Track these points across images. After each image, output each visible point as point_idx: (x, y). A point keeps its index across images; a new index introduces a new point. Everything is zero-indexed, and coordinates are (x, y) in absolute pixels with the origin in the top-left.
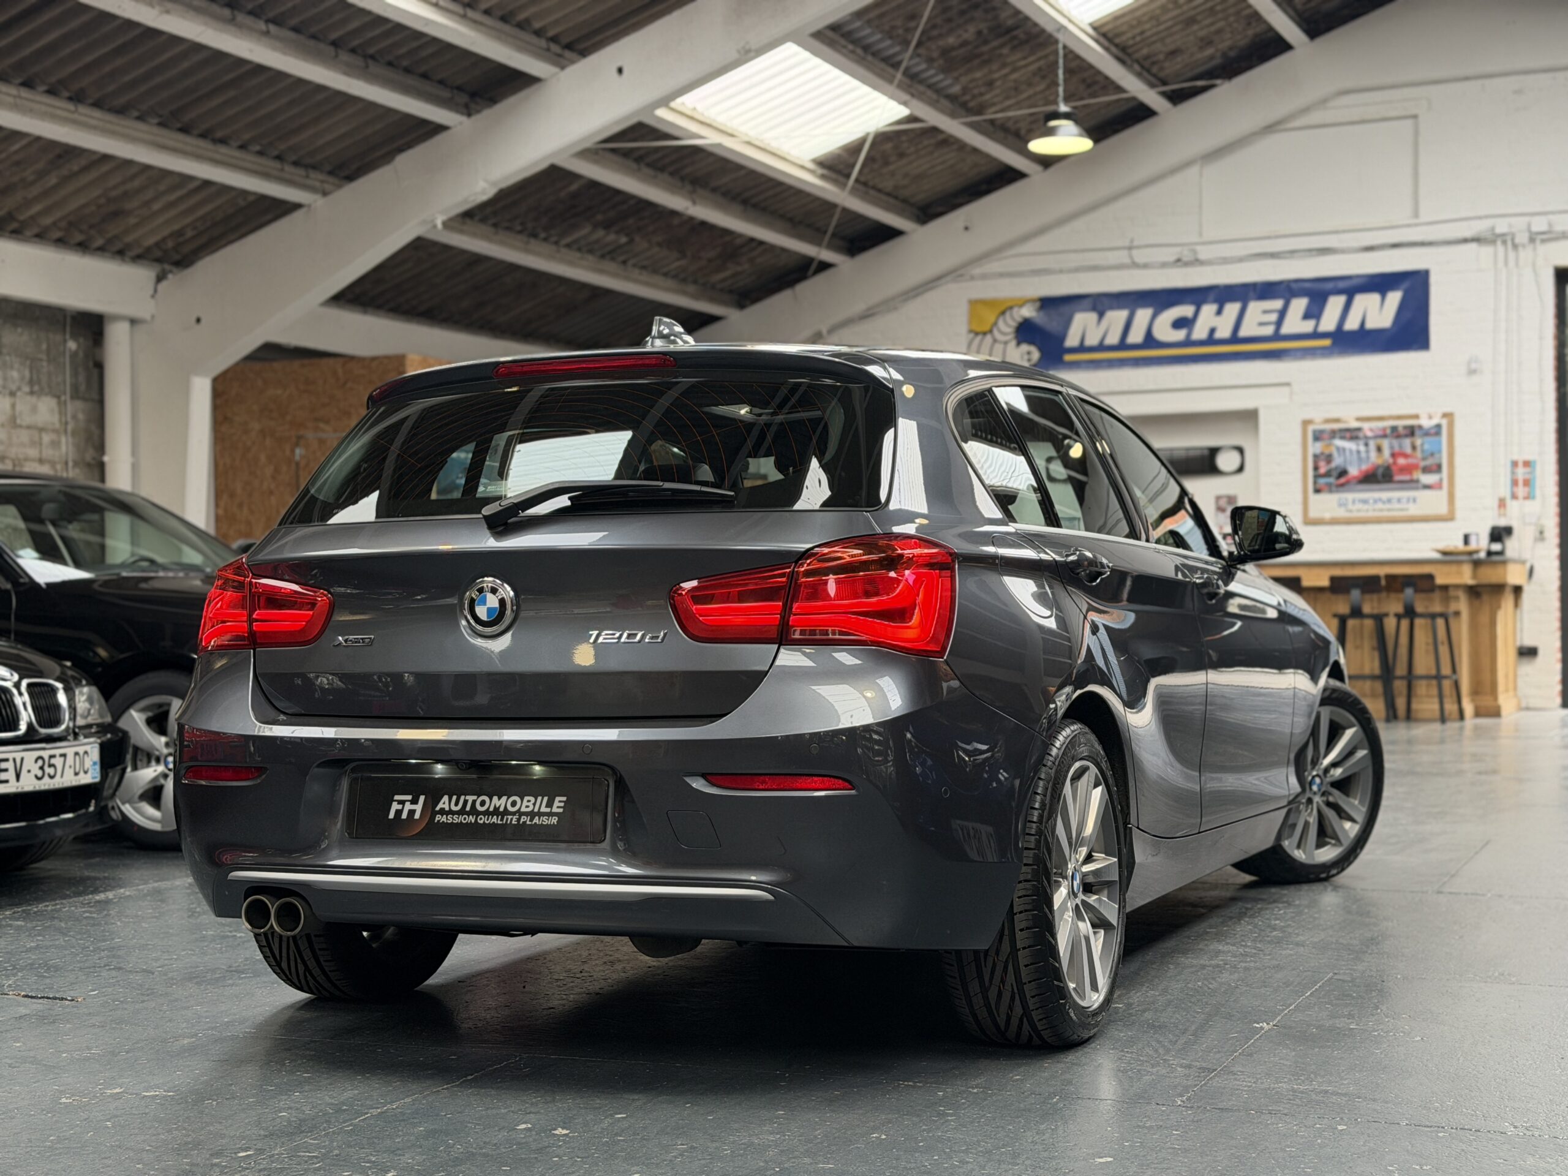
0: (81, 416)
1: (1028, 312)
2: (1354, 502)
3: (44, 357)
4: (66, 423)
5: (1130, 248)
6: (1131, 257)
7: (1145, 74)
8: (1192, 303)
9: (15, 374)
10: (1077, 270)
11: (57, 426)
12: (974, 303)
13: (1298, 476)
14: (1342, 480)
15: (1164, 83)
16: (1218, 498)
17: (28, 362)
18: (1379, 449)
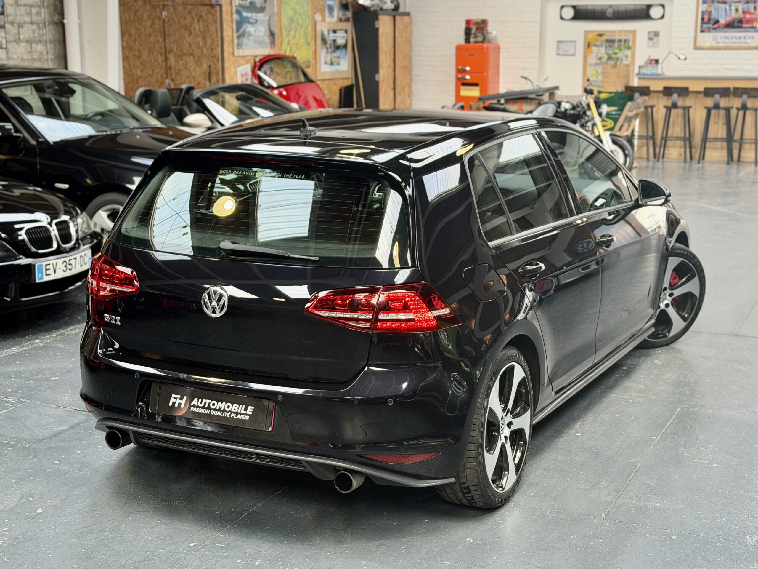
2: (721, 38)
4: (44, 2)
11: (39, 3)
13: (693, 22)
14: (716, 26)
16: (649, 33)
18: (737, 10)
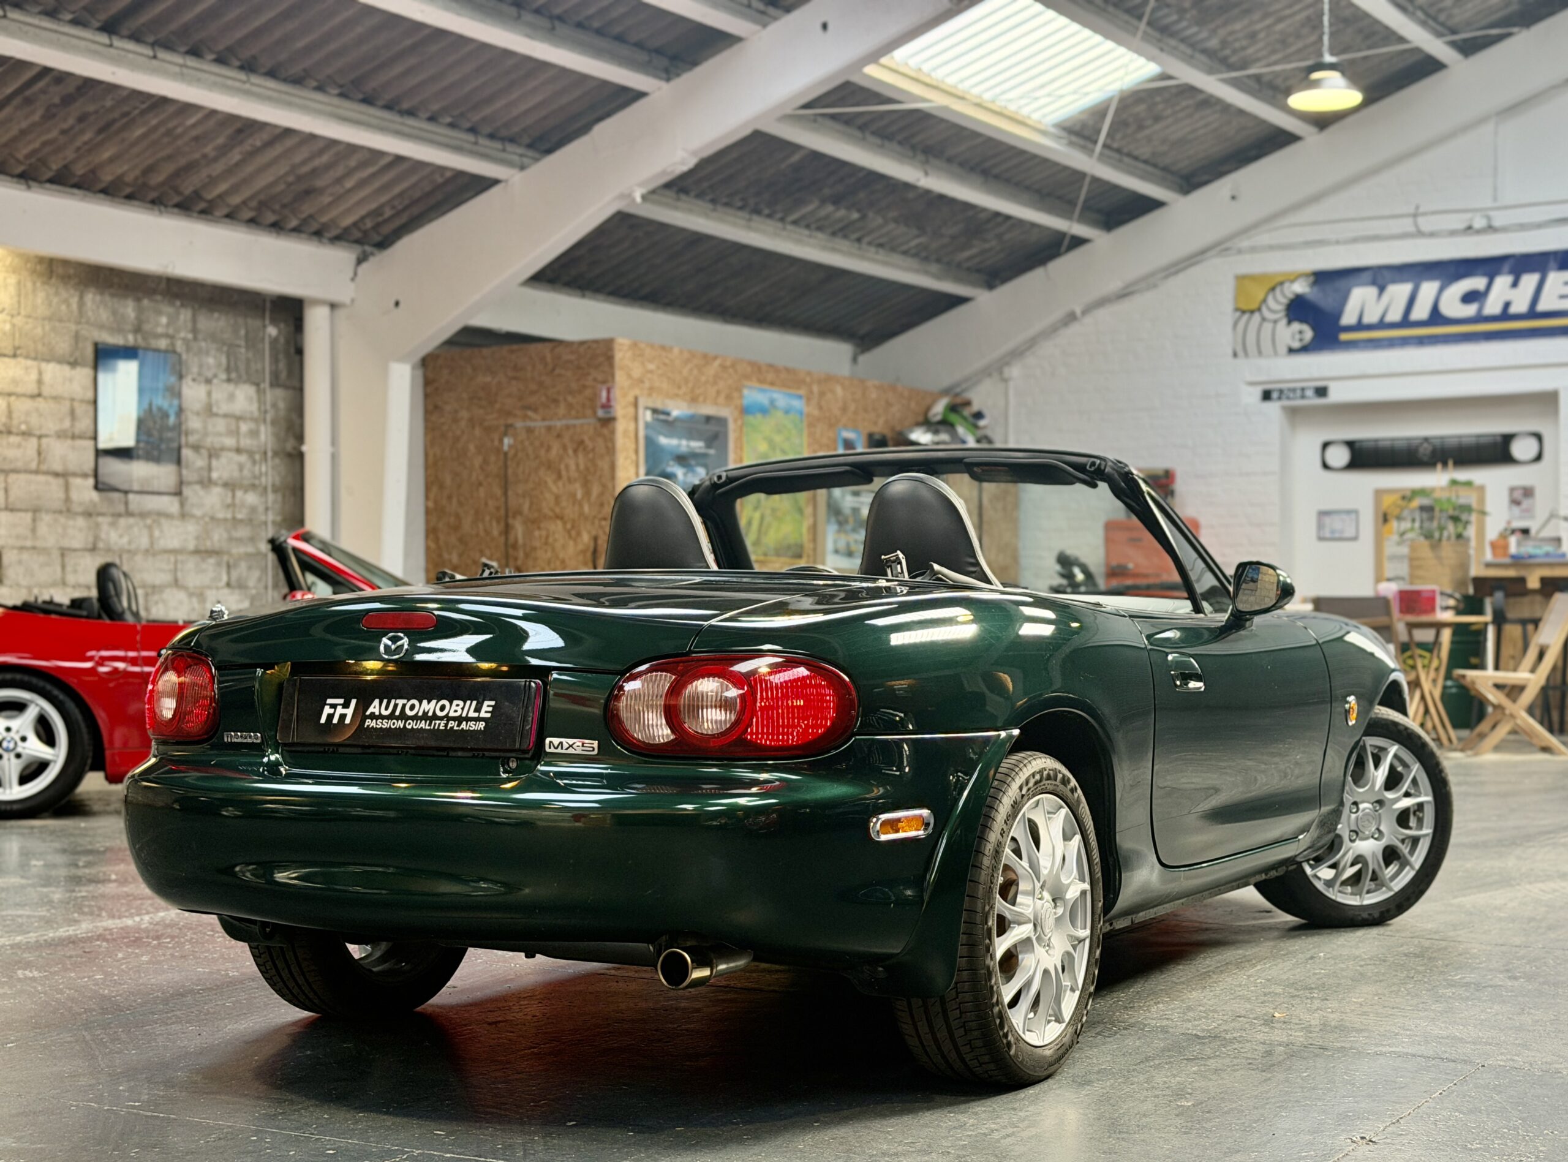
0: (281, 405)
1: (1300, 287)
3: (243, 343)
4: (266, 412)
5: (1415, 216)
6: (1416, 225)
7: (1431, 22)
8: (1484, 274)
9: (211, 361)
10: (1355, 240)
11: (256, 414)
12: (1241, 280)
15: (1454, 32)
16: (1512, 490)
17: (225, 348)
